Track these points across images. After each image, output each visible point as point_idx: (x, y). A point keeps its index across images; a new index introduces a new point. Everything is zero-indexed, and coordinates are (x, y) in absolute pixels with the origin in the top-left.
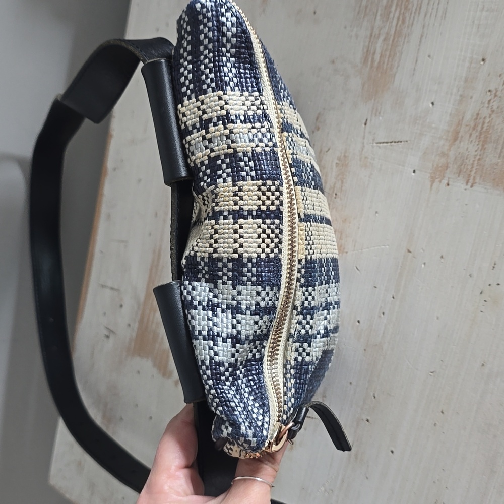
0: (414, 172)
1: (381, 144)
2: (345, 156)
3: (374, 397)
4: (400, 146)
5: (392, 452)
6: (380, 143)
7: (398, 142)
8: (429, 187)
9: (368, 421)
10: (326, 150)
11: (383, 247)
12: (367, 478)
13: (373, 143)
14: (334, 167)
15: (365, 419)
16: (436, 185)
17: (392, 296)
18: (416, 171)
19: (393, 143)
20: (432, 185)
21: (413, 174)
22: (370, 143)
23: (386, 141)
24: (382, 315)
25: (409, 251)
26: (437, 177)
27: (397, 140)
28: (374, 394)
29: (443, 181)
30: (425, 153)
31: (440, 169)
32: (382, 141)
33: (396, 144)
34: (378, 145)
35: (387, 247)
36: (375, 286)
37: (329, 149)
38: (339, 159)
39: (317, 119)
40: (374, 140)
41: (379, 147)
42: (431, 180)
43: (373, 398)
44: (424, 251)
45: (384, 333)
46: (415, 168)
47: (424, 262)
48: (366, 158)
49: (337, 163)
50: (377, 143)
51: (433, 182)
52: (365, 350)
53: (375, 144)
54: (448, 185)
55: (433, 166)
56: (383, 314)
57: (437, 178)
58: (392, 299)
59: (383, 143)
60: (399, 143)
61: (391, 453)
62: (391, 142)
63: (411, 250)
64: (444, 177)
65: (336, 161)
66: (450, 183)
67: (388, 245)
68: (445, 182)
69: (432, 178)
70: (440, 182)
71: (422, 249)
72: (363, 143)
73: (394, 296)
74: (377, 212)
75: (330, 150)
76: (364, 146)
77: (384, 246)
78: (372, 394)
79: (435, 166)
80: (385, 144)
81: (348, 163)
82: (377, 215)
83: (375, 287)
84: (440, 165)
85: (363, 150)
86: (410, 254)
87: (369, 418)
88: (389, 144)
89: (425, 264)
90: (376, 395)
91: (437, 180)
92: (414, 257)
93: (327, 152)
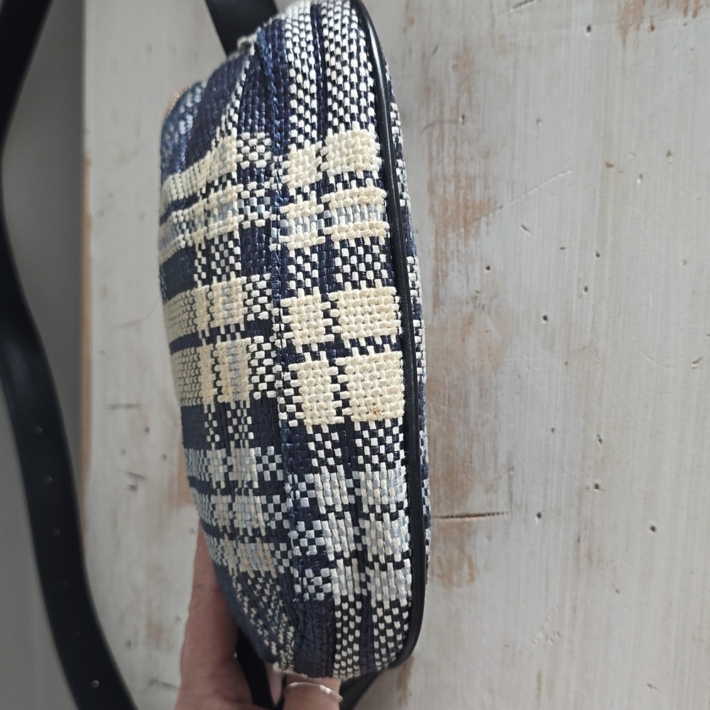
0: (589, 29)
1: (523, 7)
2: (466, 49)
3: (600, 441)
5: (653, 529)
6: (519, 5)
8: (620, 44)
9: (597, 487)
11: (562, 175)
12: (617, 591)
13: (508, 10)
14: (451, 73)
15: (592, 486)
16: (631, 36)
17: (595, 254)
18: (593, 28)
20: (624, 41)
21: (588, 34)
22: (504, 12)
24: (584, 293)
25: (609, 166)
26: (630, 22)
28: (598, 436)
29: (642, 26)
31: (632, 7)
34: (518, 9)
35: (569, 172)
36: (562, 246)
37: (436, 49)
38: (457, 57)
39: (407, 6)
40: (508, 4)
41: (521, 12)
42: (622, 31)
43: (598, 443)
44: (634, 155)
45: (593, 323)
46: (590, 22)
47: (639, 174)
48: (502, 37)
49: (454, 66)
50: (515, 7)
51: (624, 31)
52: (566, 364)
53: (512, 10)
54: (653, 28)
55: (619, 7)
56: (586, 289)
57: (631, 25)
58: (596, 258)
59: (526, 3)
61: (651, 531)
63: (612, 162)
64: (642, 18)
66: (656, 24)
67: (570, 169)
68: (646, 25)
69: (621, 27)
70: (638, 28)
71: (631, 152)
72: (492, 16)
73: (599, 253)
74: (538, 121)
75: (439, 49)
76: (493, 21)
77: (563, 172)
78: (595, 437)
79: (623, 6)
80: (529, 4)
81: (473, 58)
82: (540, 125)
83: (563, 248)
84: (631, 2)
85: (493, 27)
86: (611, 169)
87: (598, 482)
88: (536, 1)
89: (641, 176)
90: (602, 437)
91: (632, 28)
92: (620, 172)
93: (434, 53)
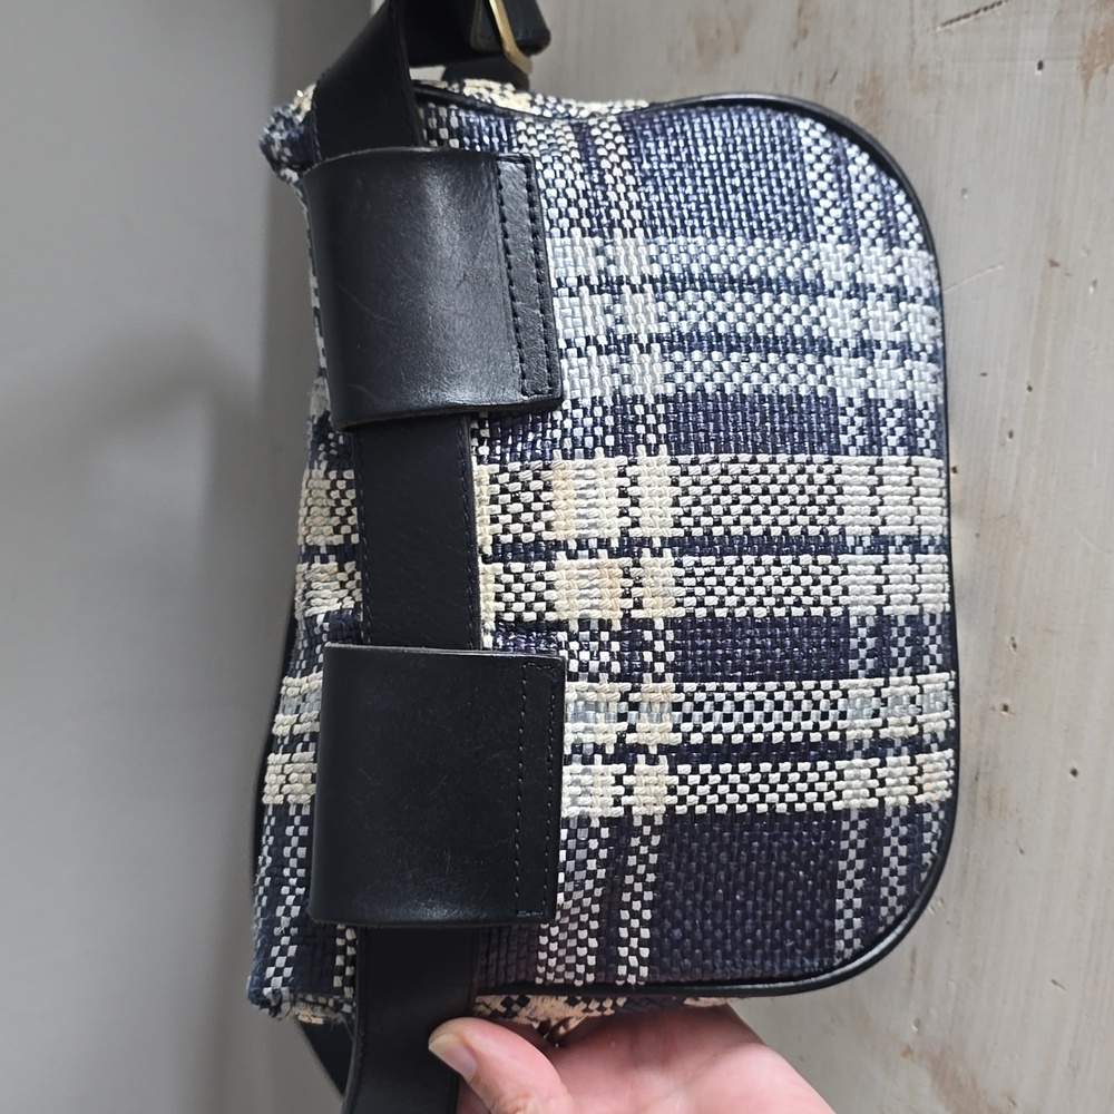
0: (1040, 66)
1: (954, 25)
2: (874, 79)
3: (1015, 646)
4: (999, 13)
5: (1074, 773)
6: (951, 22)
7: (992, 6)
8: (1081, 91)
9: (1006, 708)
10: (830, 76)
11: (990, 271)
12: (1022, 852)
13: (934, 28)
14: (853, 111)
15: (999, 706)
16: (1095, 83)
17: (1026, 387)
18: (1046, 64)
19: (982, 13)
20: (1087, 87)
21: (1038, 73)
22: (928, 30)
23: (963, 12)
24: (1008, 440)
25: (1054, 264)
26: (1097, 61)
27: (989, 3)
28: (1013, 639)
29: (1112, 68)
30: (1060, 12)
31: (1101, 39)
32: (956, 15)
33: (989, 11)
34: (948, 27)
35: (1000, 268)
36: (984, 371)
37: (835, 74)
38: (862, 89)
39: (800, 11)
40: (935, 19)
41: (951, 33)
42: (1085, 72)
43: (1012, 648)
44: (1088, 252)
45: (1017, 483)
46: (1042, 57)
47: (1093, 279)
48: (923, 67)
49: (857, 102)
50: (944, 24)
51: (1087, 73)
52: (978, 535)
53: (939, 29)
55: (1084, 36)
56: (1011, 435)
57: (1097, 65)
58: (1027, 392)
59: (959, 19)
60: (996, 8)
61: (1071, 776)
62: (977, 12)
63: (1058, 259)
65: (856, 96)
67: (1002, 264)
69: (1084, 67)
70: (1106, 71)
71: (1084, 248)
72: (912, 34)
73: (1032, 386)
74: (964, 191)
75: (838, 76)
76: (914, 42)
77: (993, 267)
78: (1008, 639)
79: (1089, 35)
80: (963, 21)
81: (883, 93)
82: (966, 196)
83: (984, 375)
84: (1101, 30)
85: (913, 51)
86: (1055, 269)
87: (1008, 702)
88: (972, 18)
89: (1095, 283)
90: (1017, 641)
91: (1098, 70)
92: (1067, 274)
93: (832, 81)
